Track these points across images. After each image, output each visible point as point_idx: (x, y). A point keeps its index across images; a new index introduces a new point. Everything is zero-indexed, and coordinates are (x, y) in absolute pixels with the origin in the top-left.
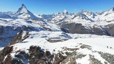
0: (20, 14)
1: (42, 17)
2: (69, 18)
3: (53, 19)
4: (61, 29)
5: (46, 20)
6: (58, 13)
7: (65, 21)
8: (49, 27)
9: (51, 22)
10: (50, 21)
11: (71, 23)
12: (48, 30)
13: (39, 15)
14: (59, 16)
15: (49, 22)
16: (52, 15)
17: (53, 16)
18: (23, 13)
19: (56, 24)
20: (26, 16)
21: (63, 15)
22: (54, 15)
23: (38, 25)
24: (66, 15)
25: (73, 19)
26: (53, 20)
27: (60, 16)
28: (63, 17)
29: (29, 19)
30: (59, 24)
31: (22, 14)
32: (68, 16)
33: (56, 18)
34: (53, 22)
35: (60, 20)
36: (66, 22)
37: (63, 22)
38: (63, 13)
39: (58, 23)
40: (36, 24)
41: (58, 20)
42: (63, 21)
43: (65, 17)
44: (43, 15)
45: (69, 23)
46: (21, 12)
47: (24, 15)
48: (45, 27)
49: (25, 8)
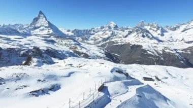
0: (35, 28)
1: (73, 34)
2: (120, 36)
3: (92, 37)
4: (106, 54)
5: (80, 39)
6: (100, 27)
7: (113, 40)
8: (84, 51)
9: (88, 42)
10: (87, 40)
11: (124, 45)
13: (69, 31)
14: (102, 33)
15: (85, 42)
16: (90, 31)
17: (92, 32)
18: (41, 26)
19: (98, 45)
20: (45, 32)
21: (110, 31)
22: (94, 31)
23: (65, 47)
24: (114, 31)
25: (126, 37)
26: (92, 39)
27: (104, 33)
28: (109, 33)
29: (50, 37)
30: (103, 46)
31: (39, 27)
32: (117, 33)
33: (96, 36)
34: (92, 42)
35: (104, 38)
36: (113, 42)
37: (108, 43)
38: (110, 27)
39: (100, 45)
40: (61, 44)
41: (100, 39)
42: (108, 41)
43: (112, 34)
44: (76, 30)
45: (119, 44)
46: (38, 25)
47: (42, 30)
48: (77, 50)
49: (44, 19)
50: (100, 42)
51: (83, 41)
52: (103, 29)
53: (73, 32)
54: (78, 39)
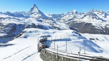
0: (32, 14)
1: (52, 17)
2: (79, 18)
3: (62, 18)
4: (70, 28)
5: (56, 19)
6: (67, 13)
7: (74, 20)
8: (58, 26)
9: (60, 21)
10: (59, 20)
11: (81, 23)
12: (57, 29)
13: (49, 15)
14: (68, 16)
15: (58, 21)
16: (61, 15)
17: (63, 16)
18: (35, 12)
20: (37, 16)
21: (73, 15)
22: (63, 15)
23: (48, 24)
24: (75, 15)
25: (82, 18)
26: (62, 20)
27: (70, 16)
28: (72, 16)
29: (39, 18)
30: (68, 23)
31: (34, 13)
32: (77, 16)
33: (65, 18)
34: (62, 21)
35: (69, 19)
36: (75, 21)
37: (72, 22)
38: (73, 13)
39: (67, 23)
40: (45, 22)
41: (67, 20)
42: (72, 21)
43: (74, 17)
44: (53, 14)
45: (78, 22)
46: (33, 12)
47: (36, 14)
48: (54, 25)
49: (37, 8)
51: (57, 21)
52: (69, 14)
53: (52, 15)
54: (55, 19)
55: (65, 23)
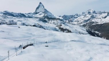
0: (36, 13)
1: (62, 18)
2: (99, 17)
3: (76, 19)
5: (67, 21)
6: (82, 13)
9: (73, 23)
10: (72, 21)
12: (66, 31)
13: (60, 16)
14: (83, 16)
15: (70, 23)
17: (76, 16)
18: (40, 12)
21: (90, 15)
22: (77, 16)
24: (93, 14)
25: (105, 17)
26: (76, 21)
27: (85, 16)
28: (89, 16)
30: (84, 26)
32: (96, 15)
33: (79, 19)
34: (76, 23)
35: (85, 20)
36: (93, 22)
39: (82, 25)
40: (51, 23)
41: (82, 21)
42: (88, 22)
43: (92, 17)
44: (64, 15)
45: (99, 23)
46: (38, 11)
47: (41, 14)
48: (62, 27)
50: (82, 23)
52: (84, 14)
53: (63, 17)
54: (66, 21)
55: (79, 25)
